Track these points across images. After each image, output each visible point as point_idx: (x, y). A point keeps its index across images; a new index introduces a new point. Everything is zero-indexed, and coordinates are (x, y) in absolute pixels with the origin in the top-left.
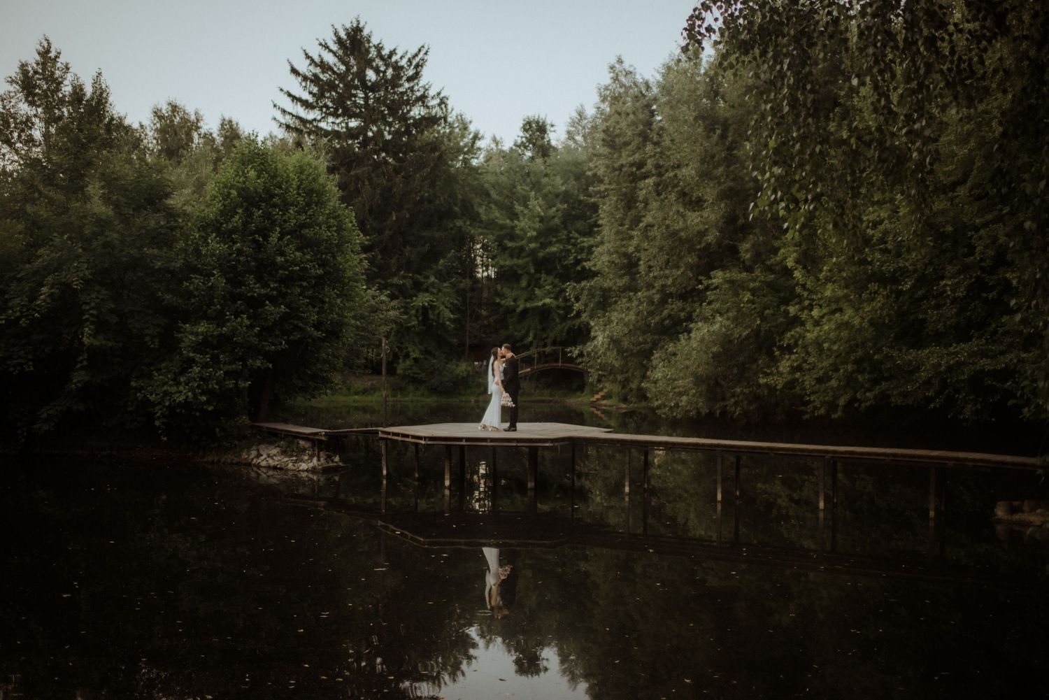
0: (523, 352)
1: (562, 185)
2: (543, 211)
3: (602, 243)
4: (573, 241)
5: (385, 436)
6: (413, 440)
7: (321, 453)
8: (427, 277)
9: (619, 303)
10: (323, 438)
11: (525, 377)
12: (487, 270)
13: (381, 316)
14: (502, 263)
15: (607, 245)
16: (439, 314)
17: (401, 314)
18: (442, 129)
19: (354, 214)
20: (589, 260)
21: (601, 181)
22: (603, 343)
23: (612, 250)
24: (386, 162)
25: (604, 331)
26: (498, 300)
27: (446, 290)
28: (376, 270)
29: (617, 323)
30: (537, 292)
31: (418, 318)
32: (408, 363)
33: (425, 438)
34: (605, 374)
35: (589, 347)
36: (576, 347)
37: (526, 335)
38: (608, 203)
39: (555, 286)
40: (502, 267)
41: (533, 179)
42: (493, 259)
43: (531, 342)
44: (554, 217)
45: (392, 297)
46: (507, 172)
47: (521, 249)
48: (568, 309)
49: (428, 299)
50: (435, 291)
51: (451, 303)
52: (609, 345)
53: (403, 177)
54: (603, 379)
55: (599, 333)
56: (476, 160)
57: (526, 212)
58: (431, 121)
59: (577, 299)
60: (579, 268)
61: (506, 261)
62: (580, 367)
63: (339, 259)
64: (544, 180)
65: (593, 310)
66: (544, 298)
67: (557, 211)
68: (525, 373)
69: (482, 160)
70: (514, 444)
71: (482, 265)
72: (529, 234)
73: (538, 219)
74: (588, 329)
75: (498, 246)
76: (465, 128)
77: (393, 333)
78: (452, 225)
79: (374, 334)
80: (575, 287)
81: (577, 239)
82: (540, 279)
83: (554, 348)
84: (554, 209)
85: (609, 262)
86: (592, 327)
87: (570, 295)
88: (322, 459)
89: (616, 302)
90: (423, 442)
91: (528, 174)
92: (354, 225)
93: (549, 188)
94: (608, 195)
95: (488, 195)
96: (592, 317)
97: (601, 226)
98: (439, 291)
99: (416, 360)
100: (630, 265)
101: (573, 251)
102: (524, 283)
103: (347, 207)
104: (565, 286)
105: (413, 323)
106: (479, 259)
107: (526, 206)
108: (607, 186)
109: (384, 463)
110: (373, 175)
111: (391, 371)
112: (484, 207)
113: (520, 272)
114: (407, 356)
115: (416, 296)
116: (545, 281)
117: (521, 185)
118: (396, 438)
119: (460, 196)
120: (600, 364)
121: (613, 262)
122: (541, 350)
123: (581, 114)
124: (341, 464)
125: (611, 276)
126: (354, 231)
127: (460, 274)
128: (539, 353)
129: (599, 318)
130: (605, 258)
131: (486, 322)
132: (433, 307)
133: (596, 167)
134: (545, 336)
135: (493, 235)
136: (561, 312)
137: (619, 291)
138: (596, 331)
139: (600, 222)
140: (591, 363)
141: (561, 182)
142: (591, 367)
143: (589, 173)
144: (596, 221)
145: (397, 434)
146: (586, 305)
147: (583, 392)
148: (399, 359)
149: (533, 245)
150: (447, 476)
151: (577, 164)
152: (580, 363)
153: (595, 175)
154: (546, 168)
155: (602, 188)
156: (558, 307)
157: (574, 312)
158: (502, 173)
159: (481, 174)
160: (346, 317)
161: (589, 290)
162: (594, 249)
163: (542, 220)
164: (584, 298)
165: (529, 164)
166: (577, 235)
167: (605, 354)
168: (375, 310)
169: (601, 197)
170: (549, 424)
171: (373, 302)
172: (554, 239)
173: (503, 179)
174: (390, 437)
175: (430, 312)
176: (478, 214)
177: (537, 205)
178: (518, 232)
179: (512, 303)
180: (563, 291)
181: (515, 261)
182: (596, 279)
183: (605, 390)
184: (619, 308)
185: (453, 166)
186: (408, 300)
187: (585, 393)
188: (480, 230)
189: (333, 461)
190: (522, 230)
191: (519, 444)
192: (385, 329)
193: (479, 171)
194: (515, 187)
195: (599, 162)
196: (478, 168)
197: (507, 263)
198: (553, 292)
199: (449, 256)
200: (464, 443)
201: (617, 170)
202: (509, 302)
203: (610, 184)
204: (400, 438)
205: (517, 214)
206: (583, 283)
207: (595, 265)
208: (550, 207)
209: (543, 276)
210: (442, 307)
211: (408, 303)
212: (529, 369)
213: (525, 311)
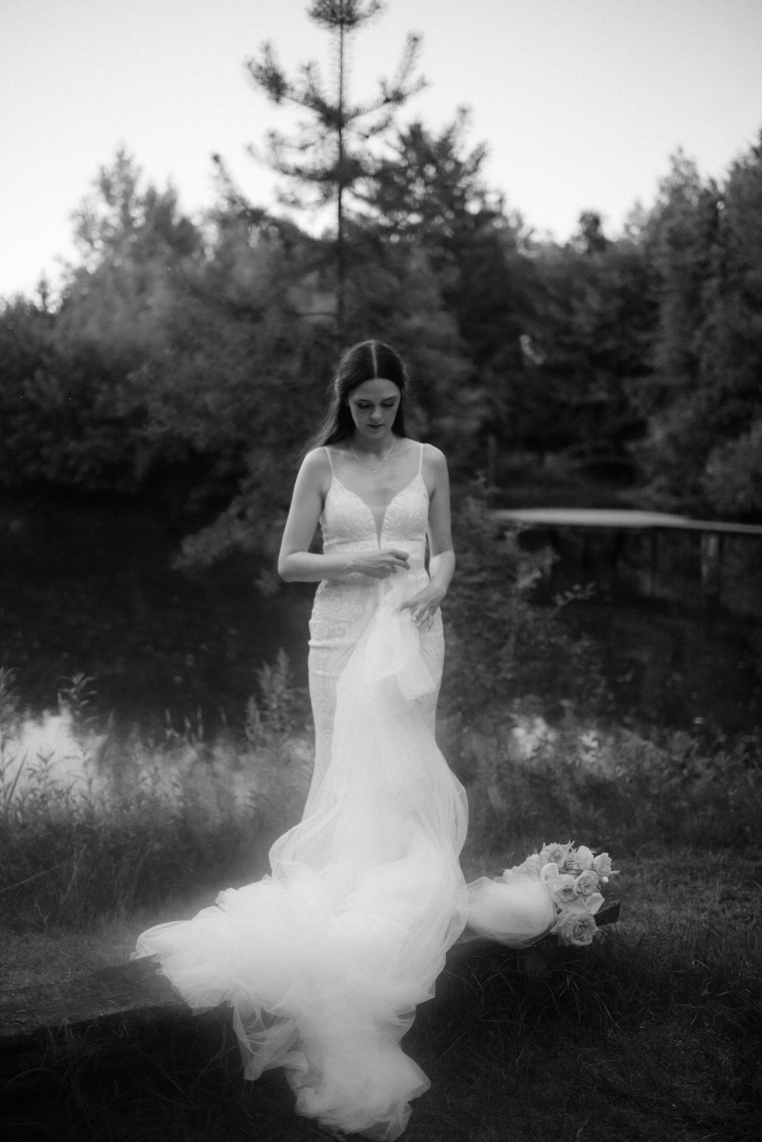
1: (619, 280)
2: (600, 307)
3: (662, 339)
15: (668, 342)
18: (498, 224)
22: (661, 440)
23: (672, 348)
25: (663, 427)
30: (592, 386)
36: (634, 443)
38: (671, 303)
39: (611, 381)
44: (610, 313)
47: (577, 344)
48: (625, 404)
55: (657, 430)
57: (583, 307)
58: (487, 216)
59: (635, 395)
60: (635, 364)
64: (602, 276)
65: (651, 406)
67: (614, 306)
69: (539, 254)
72: (586, 330)
73: (594, 314)
74: (645, 424)
76: (520, 224)
80: (632, 383)
82: (595, 374)
84: (611, 305)
85: (670, 360)
86: (649, 423)
93: (606, 283)
95: (545, 290)
96: (649, 414)
100: (690, 364)
102: (578, 379)
104: (622, 382)
107: (583, 302)
112: (541, 303)
113: (575, 368)
116: (600, 376)
117: (578, 280)
119: (515, 291)
123: (638, 207)
125: (670, 374)
129: (657, 415)
130: (667, 357)
136: (617, 407)
137: (679, 389)
138: (654, 428)
141: (618, 277)
149: (589, 341)
151: (634, 259)
153: (658, 274)
154: (603, 263)
155: (665, 288)
156: (613, 402)
161: (647, 386)
162: (652, 347)
163: (598, 315)
165: (584, 258)
172: (610, 335)
173: (558, 274)
176: (535, 309)
177: (594, 300)
178: (574, 327)
179: (566, 398)
180: (620, 386)
182: (654, 376)
184: (677, 406)
190: (578, 325)
194: (570, 282)
198: (608, 388)
201: (681, 269)
202: (563, 397)
203: (674, 284)
205: (574, 310)
206: (640, 380)
208: (607, 303)
209: (598, 370)
213: (580, 406)
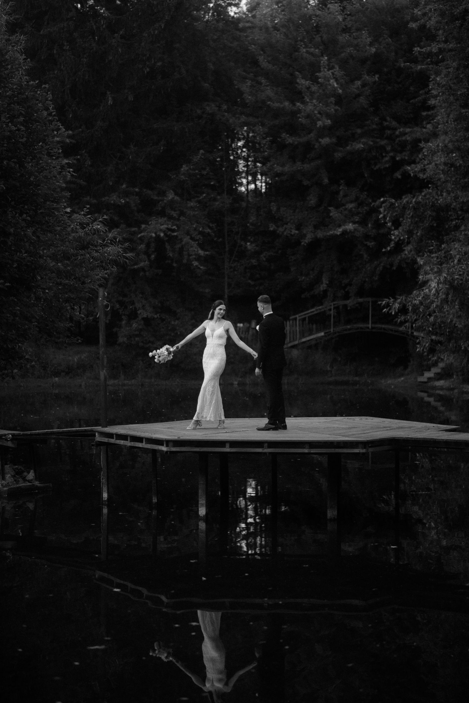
0: (313, 307)
1: (371, 44)
2: (341, 86)
3: (435, 135)
4: (388, 132)
5: (106, 440)
6: (149, 446)
7: (7, 467)
8: (163, 193)
9: (463, 228)
10: (10, 444)
11: (316, 345)
12: (254, 181)
13: (96, 255)
14: (278, 169)
15: (442, 137)
16: (181, 249)
17: (125, 250)
19: (50, 97)
20: (414, 162)
21: (432, 38)
22: (437, 291)
23: (450, 146)
24: (96, 14)
25: (439, 272)
26: (272, 227)
27: (192, 213)
28: (82, 182)
29: (459, 261)
30: (334, 213)
31: (149, 256)
32: (135, 325)
33: (168, 442)
34: (441, 339)
35: (416, 297)
36: (396, 299)
37: (318, 280)
38: (444, 72)
39: (361, 204)
40: (278, 175)
41: (325, 37)
42: (263, 164)
43: (325, 292)
44: (358, 96)
45: (111, 225)
46: (283, 26)
47: (308, 147)
48: (383, 239)
49: (164, 227)
50: (174, 214)
51: (201, 233)
52: (447, 294)
53: (122, 37)
54: (438, 347)
55: (431, 276)
56: (234, 9)
57: (314, 88)
59: (397, 224)
60: (398, 175)
61: (283, 165)
62: (402, 329)
63: (29, 166)
64: (343, 38)
65: (421, 240)
66: (345, 222)
67: (364, 85)
68: (316, 339)
69: (245, 8)
70: (306, 451)
71: (248, 173)
72: (319, 123)
73: (333, 99)
74: (415, 270)
75: (272, 142)
77: (111, 281)
78: (199, 112)
79: (83, 283)
80: (392, 204)
81: (395, 129)
82: (337, 193)
83: (361, 300)
84: (359, 83)
85: (445, 164)
86: (420, 267)
87: (385, 217)
88: (8, 476)
89: (457, 227)
90: (164, 448)
91: (317, 29)
92: (50, 114)
93: (350, 50)
94: (443, 60)
95: (255, 63)
96: (419, 251)
97: (433, 108)
98: (182, 214)
99: (147, 321)
101: (389, 148)
102: (312, 200)
103: (39, 86)
104: (377, 203)
105: (142, 264)
106: (241, 163)
107: (315, 80)
108: (442, 45)
109: (103, 481)
110: (76, 35)
111: (111, 339)
112: (249, 83)
113: (306, 183)
114: (133, 315)
115: (146, 223)
116: (345, 196)
117: (306, 47)
118: (122, 442)
119: (211, 66)
120: (434, 324)
121: (452, 165)
122: (341, 303)
124: (37, 483)
125: (450, 186)
126: (51, 122)
127: (213, 188)
128: (337, 308)
129: (431, 252)
130: (440, 159)
131: (254, 262)
132: (172, 240)
133: (424, 14)
134: (346, 281)
135: (263, 125)
136: (371, 244)
137: (462, 210)
138: (426, 273)
139: (432, 102)
140: (419, 323)
141: (369, 40)
142: (419, 329)
143: (413, 25)
144: (425, 101)
145: (124, 437)
146: (410, 233)
147: (406, 367)
148: (121, 320)
149: (325, 141)
150: (202, 501)
151: (394, 11)
152: (402, 323)
153: (423, 27)
154: (344, 19)
155: (434, 48)
156: (367, 237)
157: (392, 244)
158: (275, 28)
159: (243, 30)
160: (41, 257)
161: (415, 209)
162: (422, 145)
163: (339, 100)
164: (407, 222)
165: (318, 12)
166: (394, 124)
167: (440, 308)
168: (84, 246)
169: (432, 63)
170: (357, 419)
171: (81, 233)
172: (359, 131)
173: (278, 36)
174: (112, 441)
175: (168, 247)
176: (240, 93)
177: (331, 78)
178: (302, 120)
179: (294, 232)
180: (376, 210)
181: (299, 165)
182: (425, 191)
183: (441, 365)
184: (462, 237)
185: (197, 19)
186: (133, 229)
187: (409, 369)
188: (243, 118)
189: (24, 480)
190: (308, 116)
191: (313, 451)
192: (101, 274)
193: (241, 25)
194: (297, 50)
195: (428, 7)
196: (239, 20)
197: (286, 169)
198: (358, 213)
199: (196, 159)
200: (227, 449)
201: (457, 19)
202: (290, 230)
203: (446, 42)
204: (128, 443)
205: (300, 93)
206: (405, 200)
207: (424, 170)
208: (352, 81)
209: (343, 188)
210: (186, 239)
211: (134, 233)
212: (322, 334)
213: (315, 244)
